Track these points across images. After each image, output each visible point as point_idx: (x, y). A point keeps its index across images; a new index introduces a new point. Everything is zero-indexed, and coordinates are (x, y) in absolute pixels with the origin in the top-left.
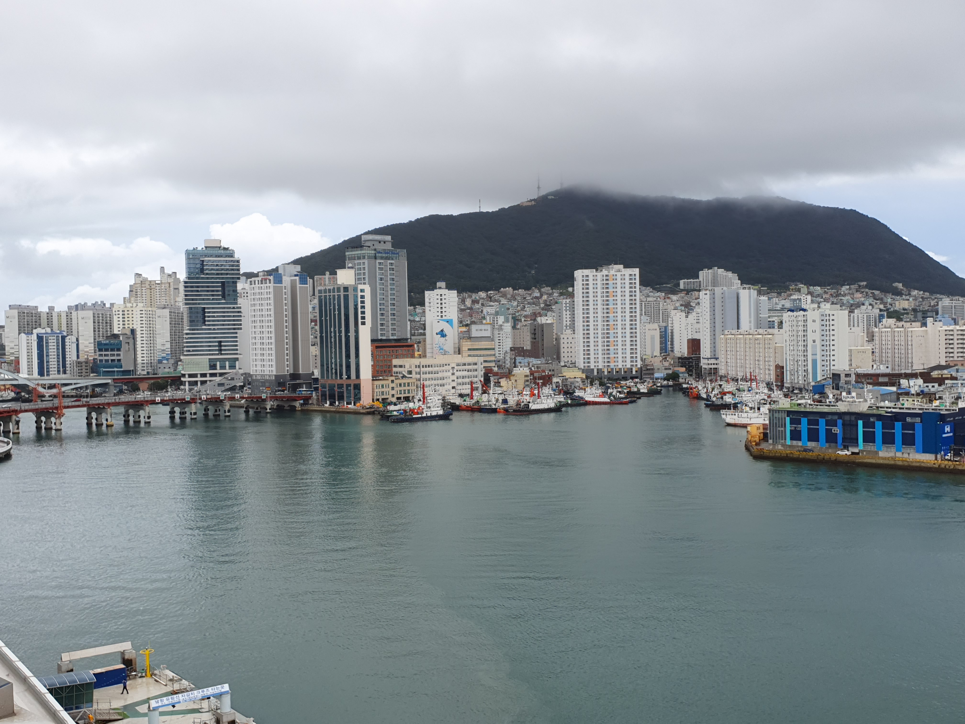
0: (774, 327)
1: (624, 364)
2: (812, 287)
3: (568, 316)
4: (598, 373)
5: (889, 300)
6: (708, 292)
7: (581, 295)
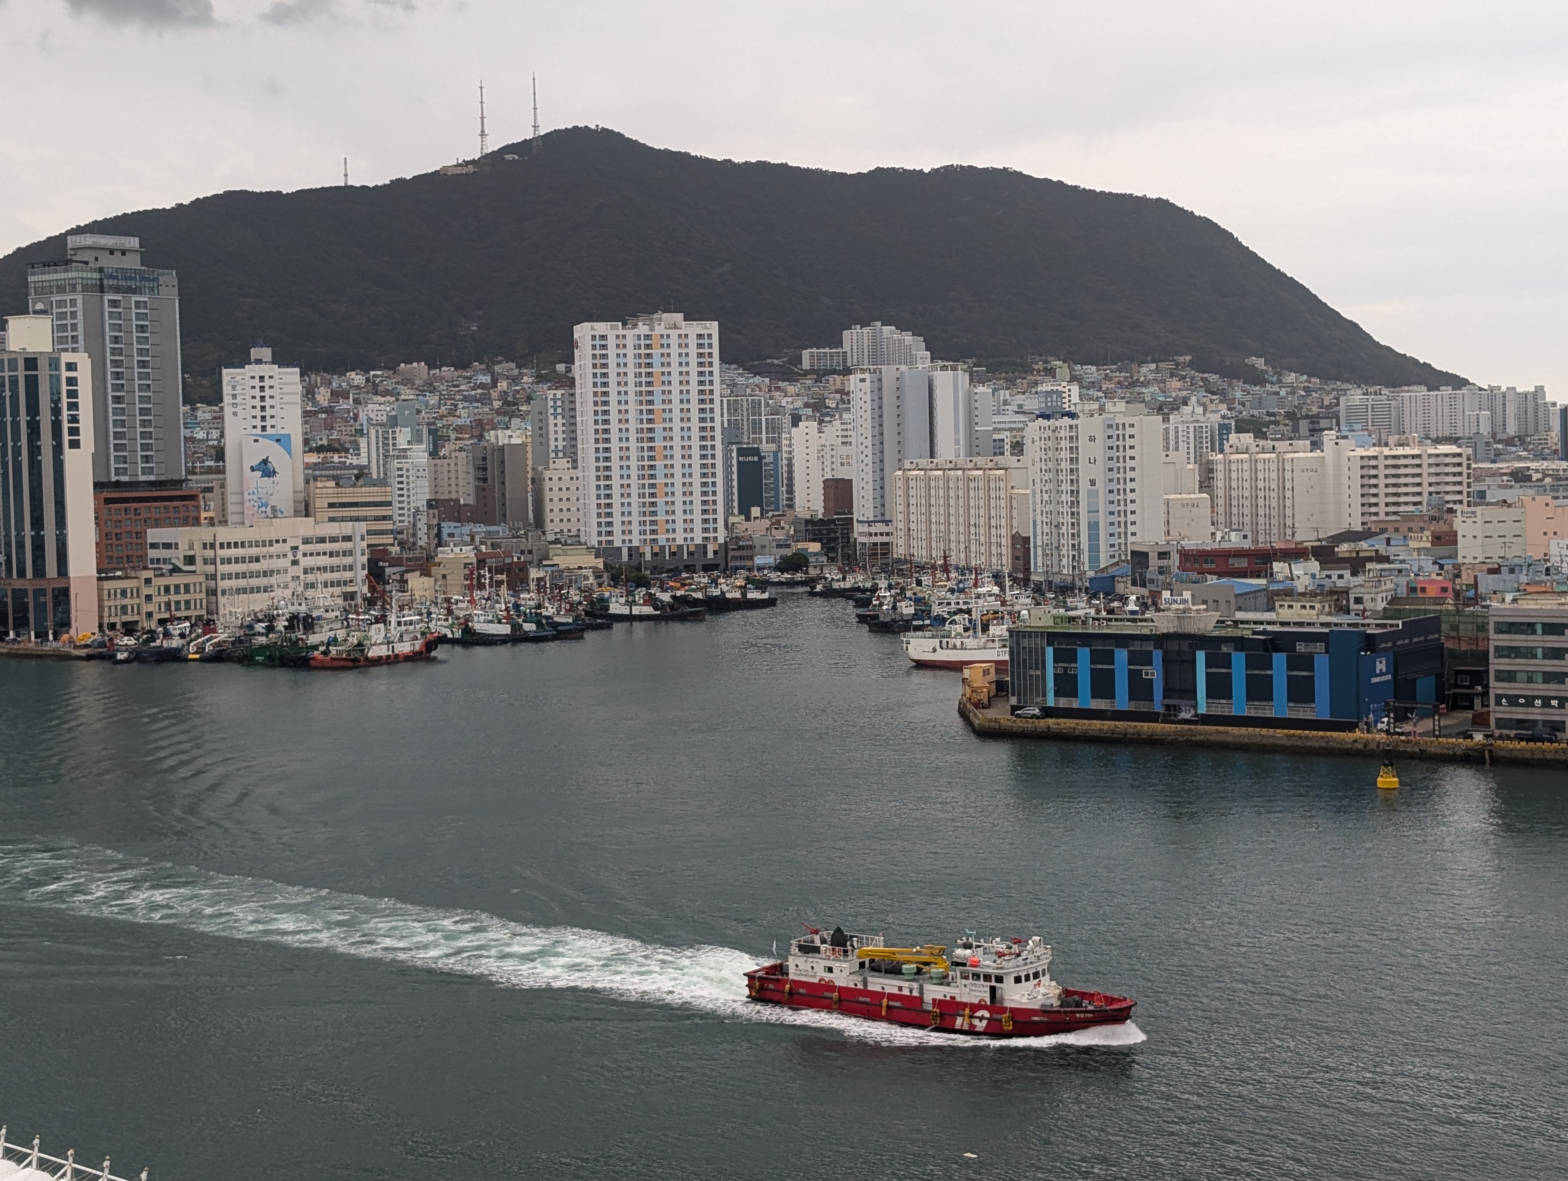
0: (1002, 454)
1: (689, 536)
2: (1078, 367)
3: (560, 428)
4: (630, 556)
5: (1239, 394)
6: (867, 376)
7: (590, 380)
